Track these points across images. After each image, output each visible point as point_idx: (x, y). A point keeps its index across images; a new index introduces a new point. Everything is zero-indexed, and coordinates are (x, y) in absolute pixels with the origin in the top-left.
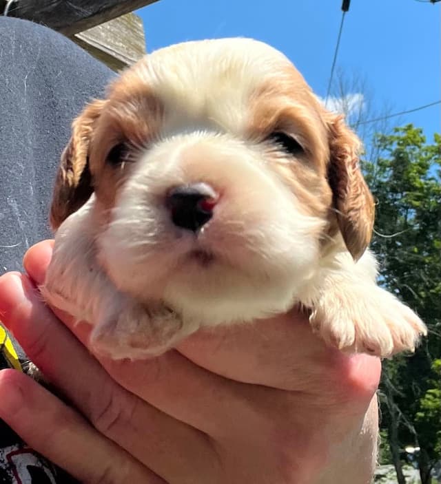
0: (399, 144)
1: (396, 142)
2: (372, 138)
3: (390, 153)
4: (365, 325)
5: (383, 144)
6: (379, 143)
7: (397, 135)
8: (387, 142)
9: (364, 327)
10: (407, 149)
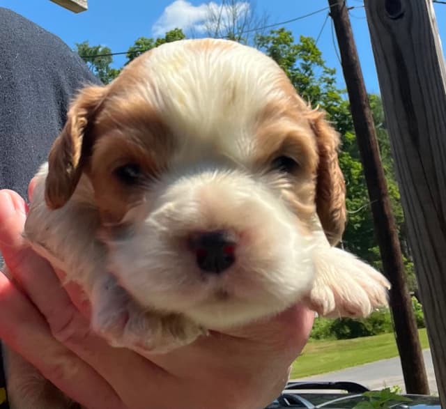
0: (273, 43)
1: (271, 41)
2: (253, 37)
3: (266, 49)
4: (343, 291)
5: (262, 42)
6: (258, 42)
7: (272, 36)
8: (265, 41)
9: (342, 293)
10: (280, 47)
